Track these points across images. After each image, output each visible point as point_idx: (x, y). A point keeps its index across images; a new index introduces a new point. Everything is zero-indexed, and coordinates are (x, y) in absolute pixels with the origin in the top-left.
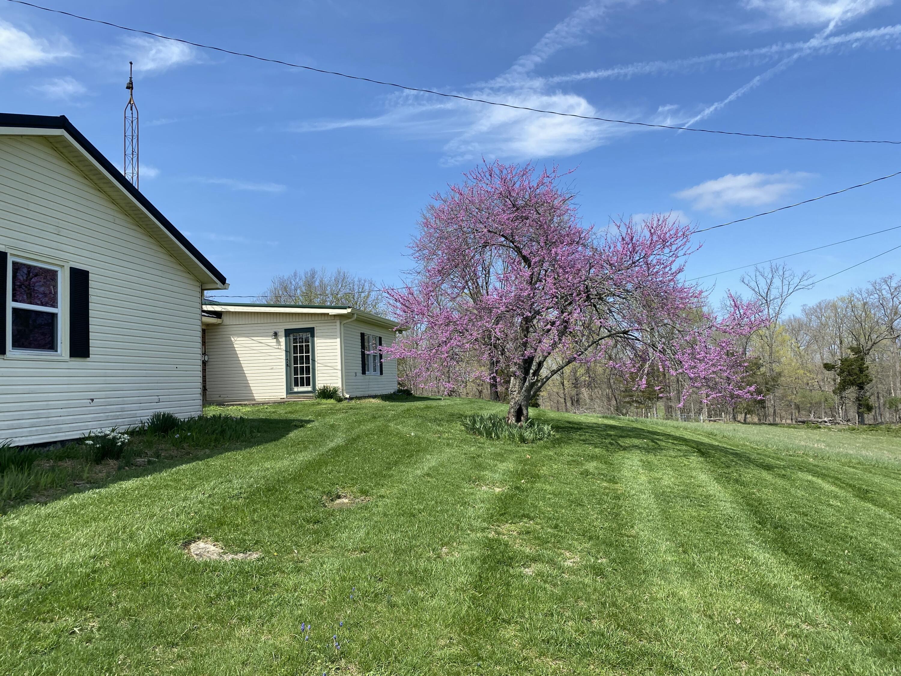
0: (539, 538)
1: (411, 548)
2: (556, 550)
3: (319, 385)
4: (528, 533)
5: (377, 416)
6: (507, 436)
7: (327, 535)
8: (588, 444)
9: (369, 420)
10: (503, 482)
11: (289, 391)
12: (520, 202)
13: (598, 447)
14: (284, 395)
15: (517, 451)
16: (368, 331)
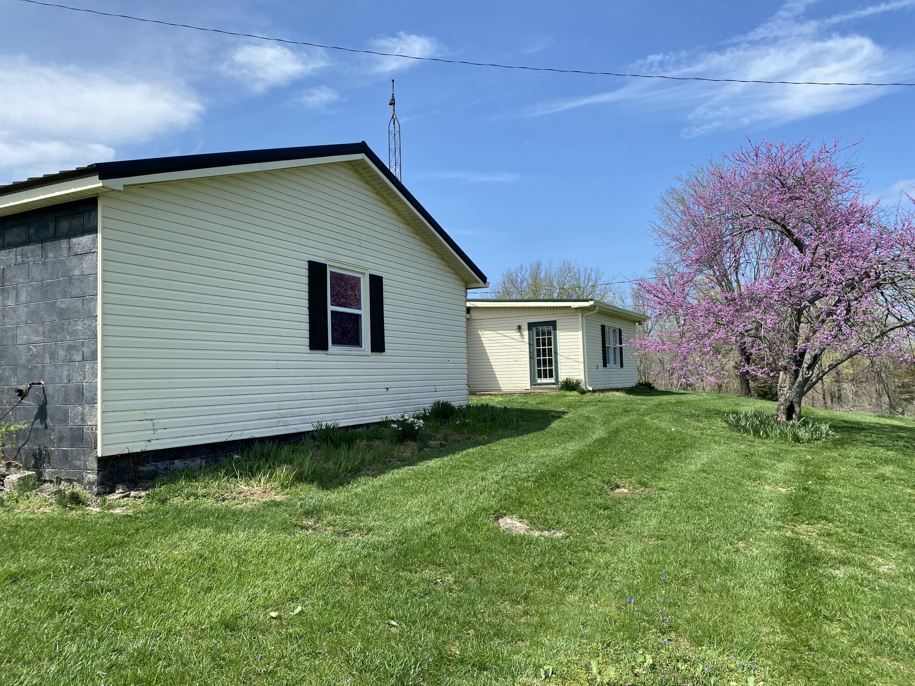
0: (844, 541)
1: (707, 540)
2: (866, 555)
3: (562, 378)
4: (829, 535)
5: (628, 409)
6: (778, 434)
7: (621, 521)
8: (877, 446)
9: (622, 413)
10: (786, 483)
11: (533, 383)
12: (790, 182)
13: (892, 450)
14: (528, 386)
15: (794, 451)
16: (608, 323)
